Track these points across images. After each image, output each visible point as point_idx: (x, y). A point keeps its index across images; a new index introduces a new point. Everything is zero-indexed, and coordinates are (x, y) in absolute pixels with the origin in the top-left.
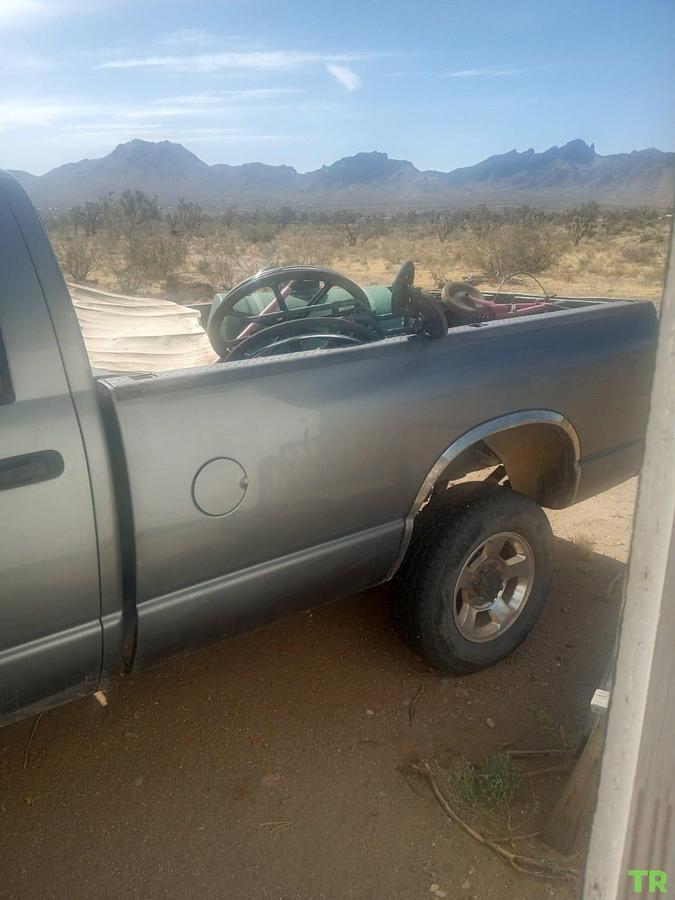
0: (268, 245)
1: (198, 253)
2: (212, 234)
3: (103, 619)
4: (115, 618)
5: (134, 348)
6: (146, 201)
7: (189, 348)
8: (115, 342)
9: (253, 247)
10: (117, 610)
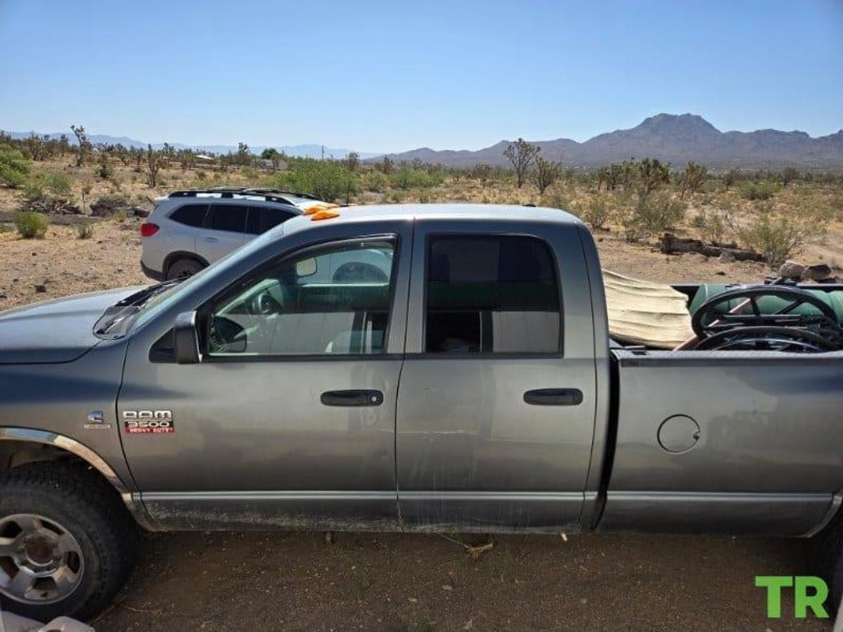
0: (764, 202)
1: (696, 207)
2: (713, 191)
3: (586, 493)
4: (593, 495)
5: (635, 318)
6: (660, 167)
7: (674, 324)
8: (622, 313)
9: (749, 203)
10: (595, 491)
